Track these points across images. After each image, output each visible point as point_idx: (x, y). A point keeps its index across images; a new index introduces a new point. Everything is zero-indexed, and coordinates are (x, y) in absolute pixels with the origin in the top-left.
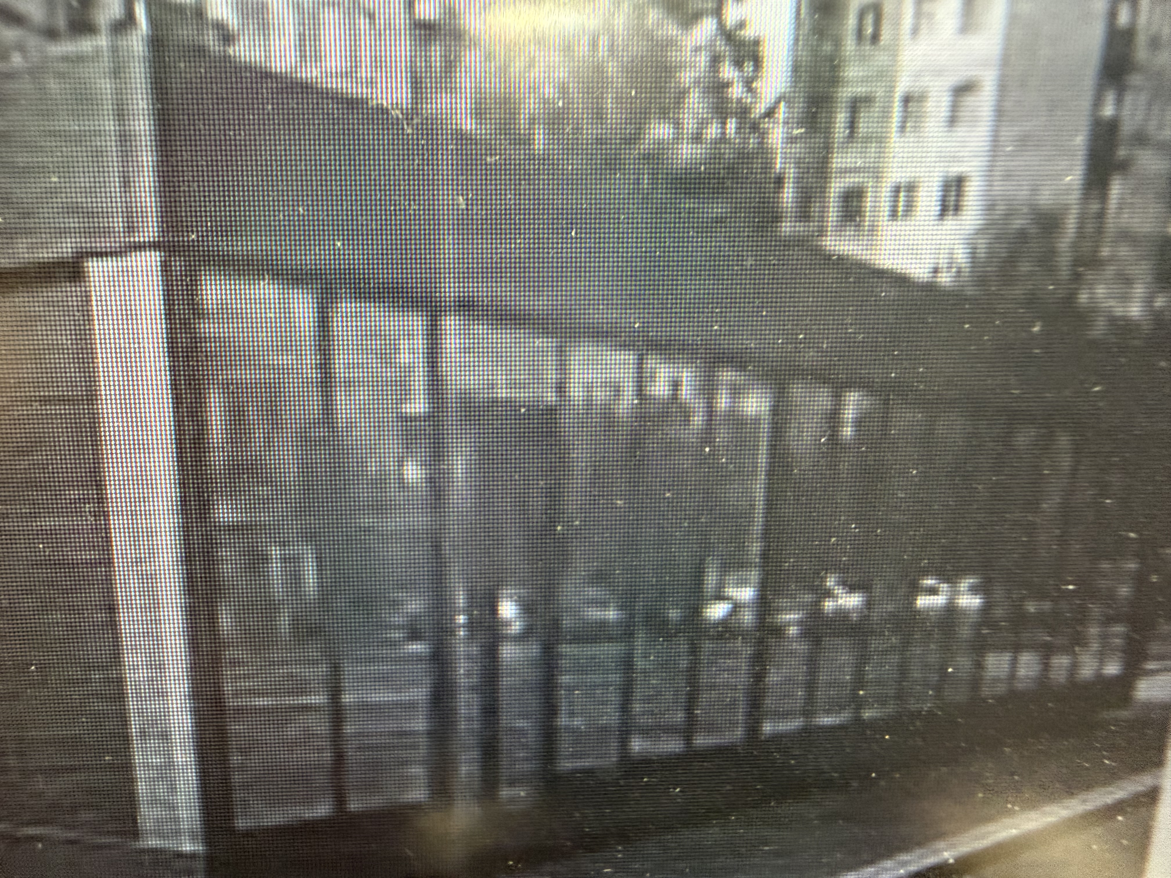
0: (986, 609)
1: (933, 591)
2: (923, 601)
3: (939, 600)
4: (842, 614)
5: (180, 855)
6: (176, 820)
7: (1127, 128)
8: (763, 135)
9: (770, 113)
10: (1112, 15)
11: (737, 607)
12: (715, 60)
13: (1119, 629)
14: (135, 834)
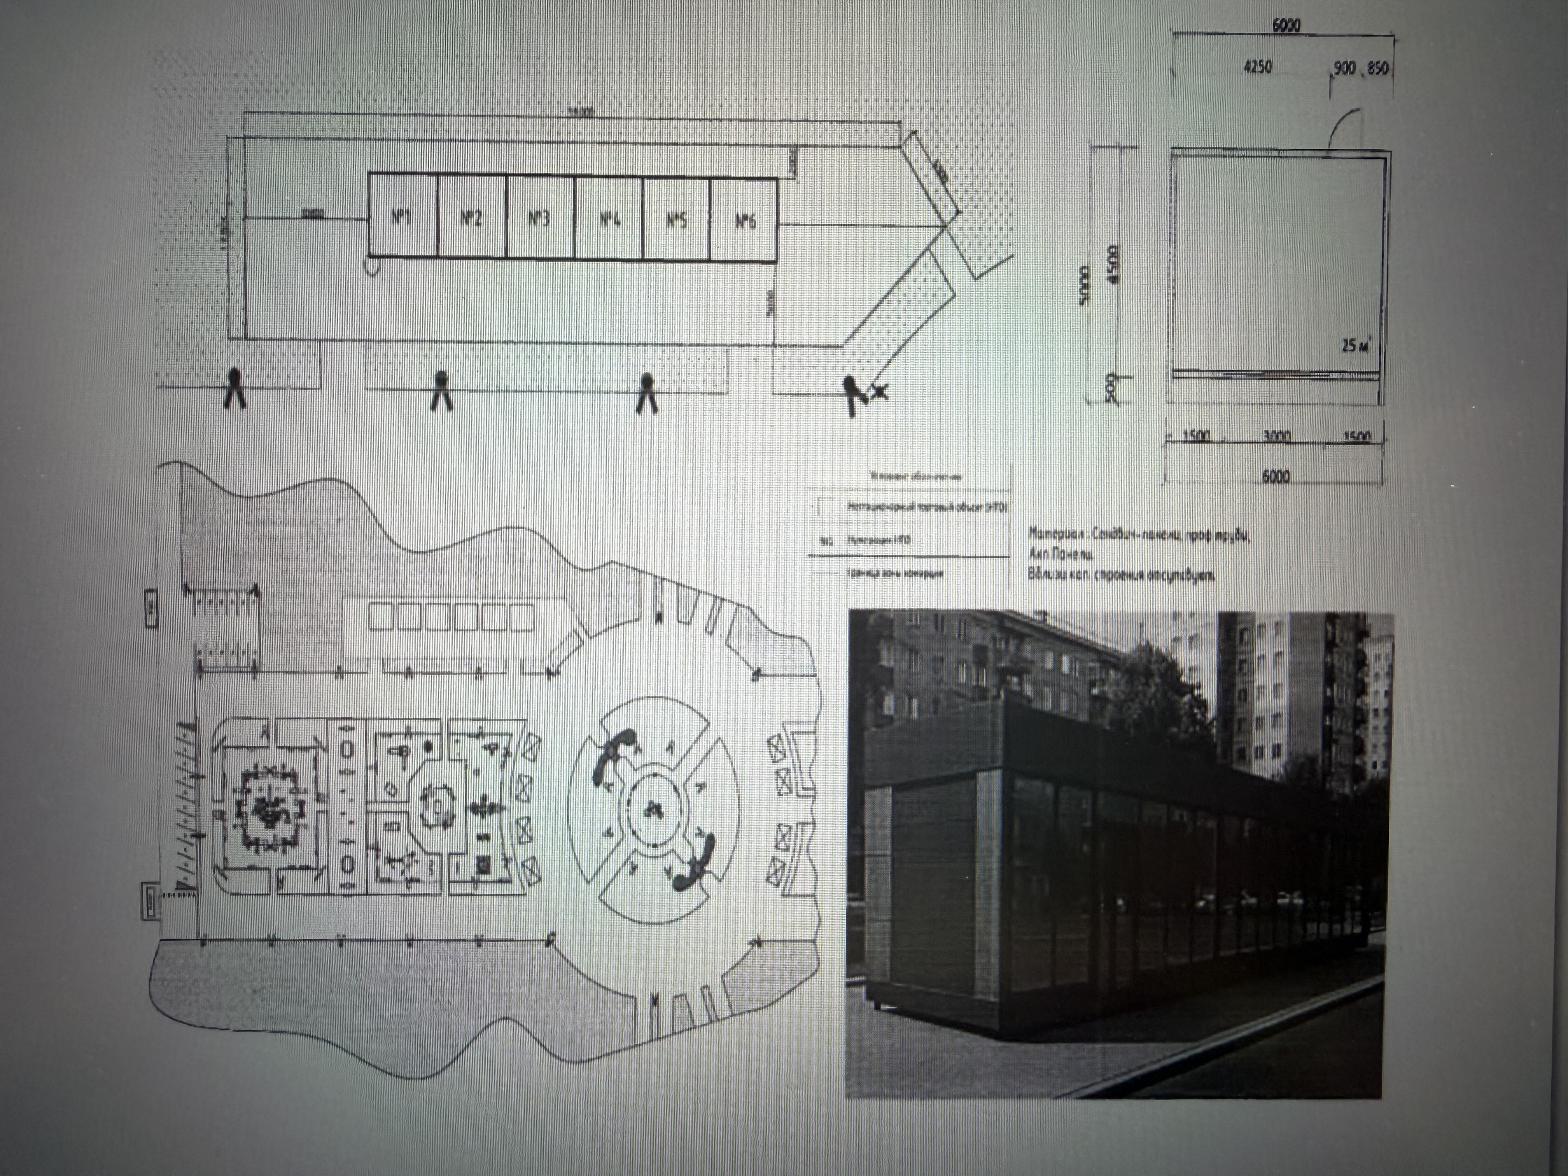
0: (1305, 905)
1: (1284, 897)
2: (1280, 901)
3: (1286, 901)
4: (1249, 906)
5: (990, 1003)
6: (988, 987)
7: (1335, 729)
8: (1209, 731)
9: (1211, 723)
10: (1325, 692)
11: (1208, 902)
12: (1191, 707)
13: (1358, 913)
14: (972, 994)
